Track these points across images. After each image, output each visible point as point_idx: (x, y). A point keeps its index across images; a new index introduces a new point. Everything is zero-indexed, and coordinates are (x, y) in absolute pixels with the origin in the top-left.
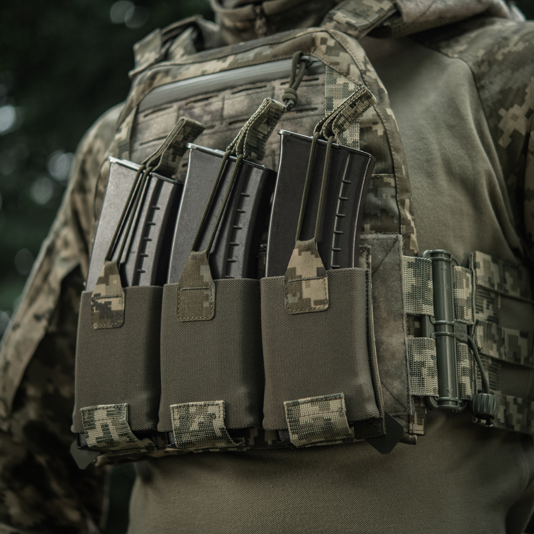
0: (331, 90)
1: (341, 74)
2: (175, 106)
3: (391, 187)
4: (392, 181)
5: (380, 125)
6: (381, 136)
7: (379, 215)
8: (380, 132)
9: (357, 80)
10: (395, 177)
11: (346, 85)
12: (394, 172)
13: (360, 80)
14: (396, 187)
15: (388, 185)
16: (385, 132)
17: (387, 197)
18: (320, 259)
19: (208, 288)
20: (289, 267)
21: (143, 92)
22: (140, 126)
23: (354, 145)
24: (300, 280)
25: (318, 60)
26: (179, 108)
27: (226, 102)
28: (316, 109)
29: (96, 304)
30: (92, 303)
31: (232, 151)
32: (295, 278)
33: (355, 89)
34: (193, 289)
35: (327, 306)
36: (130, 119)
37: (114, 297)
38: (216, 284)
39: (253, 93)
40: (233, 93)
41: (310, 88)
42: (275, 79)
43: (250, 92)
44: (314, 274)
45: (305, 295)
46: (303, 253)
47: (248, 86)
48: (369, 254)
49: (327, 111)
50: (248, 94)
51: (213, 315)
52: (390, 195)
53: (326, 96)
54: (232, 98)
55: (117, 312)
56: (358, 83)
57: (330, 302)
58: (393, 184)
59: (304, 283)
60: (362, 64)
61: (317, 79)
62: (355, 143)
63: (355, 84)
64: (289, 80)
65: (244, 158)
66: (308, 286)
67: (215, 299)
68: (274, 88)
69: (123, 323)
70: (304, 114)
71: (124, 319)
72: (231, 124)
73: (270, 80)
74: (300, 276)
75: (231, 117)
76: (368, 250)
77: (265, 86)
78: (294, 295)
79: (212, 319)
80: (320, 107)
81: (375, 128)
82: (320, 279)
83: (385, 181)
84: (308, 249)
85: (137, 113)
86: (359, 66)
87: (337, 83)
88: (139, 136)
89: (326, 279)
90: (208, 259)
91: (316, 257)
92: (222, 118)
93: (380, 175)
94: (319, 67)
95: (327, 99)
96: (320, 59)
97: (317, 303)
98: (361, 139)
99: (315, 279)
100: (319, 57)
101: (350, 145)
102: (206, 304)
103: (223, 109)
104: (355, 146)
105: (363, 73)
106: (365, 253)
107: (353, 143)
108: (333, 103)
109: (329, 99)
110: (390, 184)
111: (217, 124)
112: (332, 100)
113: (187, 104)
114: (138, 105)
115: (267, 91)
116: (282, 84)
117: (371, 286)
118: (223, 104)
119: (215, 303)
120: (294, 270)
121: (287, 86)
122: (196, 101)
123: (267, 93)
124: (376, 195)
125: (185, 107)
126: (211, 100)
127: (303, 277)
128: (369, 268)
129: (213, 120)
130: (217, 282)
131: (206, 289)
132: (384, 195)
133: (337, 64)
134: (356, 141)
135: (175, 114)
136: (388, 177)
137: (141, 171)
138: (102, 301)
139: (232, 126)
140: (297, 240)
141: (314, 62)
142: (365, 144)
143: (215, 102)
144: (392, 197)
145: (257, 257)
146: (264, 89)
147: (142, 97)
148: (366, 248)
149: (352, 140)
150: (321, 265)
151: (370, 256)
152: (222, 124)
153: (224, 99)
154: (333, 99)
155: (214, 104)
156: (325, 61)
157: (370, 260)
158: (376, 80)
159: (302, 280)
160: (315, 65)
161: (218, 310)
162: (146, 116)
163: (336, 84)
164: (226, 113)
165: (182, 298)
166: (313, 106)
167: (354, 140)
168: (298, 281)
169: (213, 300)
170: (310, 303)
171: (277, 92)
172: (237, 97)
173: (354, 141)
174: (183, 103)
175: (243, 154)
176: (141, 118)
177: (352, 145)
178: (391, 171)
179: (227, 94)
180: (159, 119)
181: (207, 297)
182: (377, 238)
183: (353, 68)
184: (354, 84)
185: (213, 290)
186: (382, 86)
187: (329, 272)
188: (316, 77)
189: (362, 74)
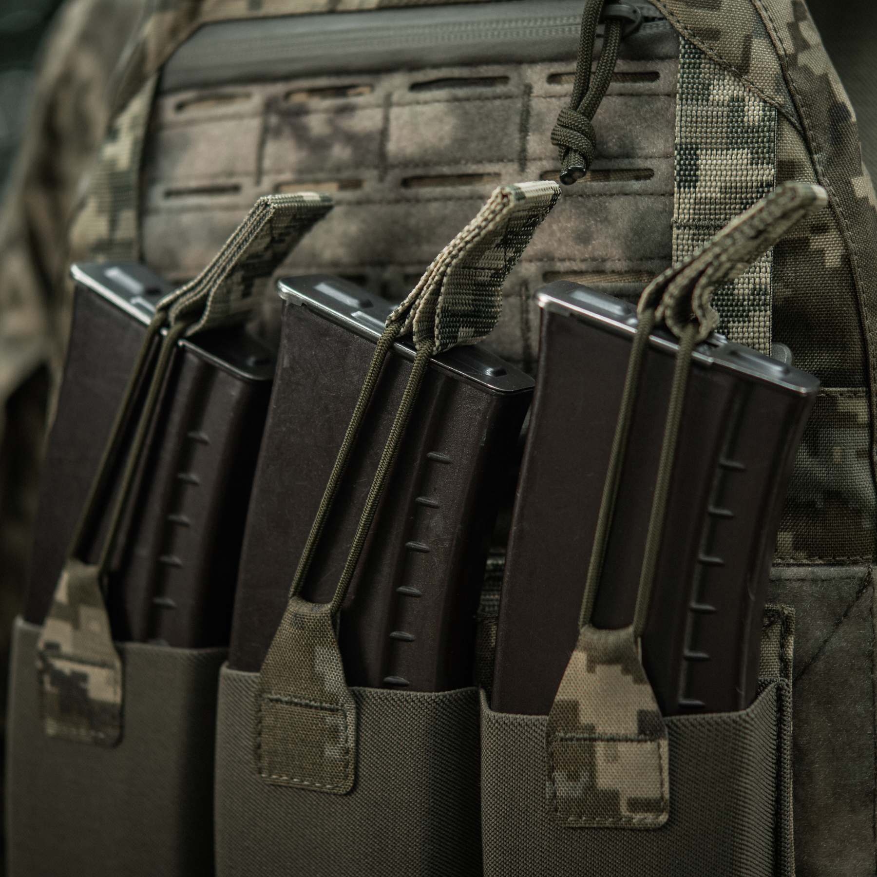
0: (694, 121)
1: (723, 67)
2: (258, 95)
3: (859, 426)
4: (860, 408)
5: (833, 235)
6: (835, 270)
7: (820, 505)
8: (833, 259)
9: (769, 92)
10: (869, 395)
11: (736, 105)
12: (867, 383)
13: (778, 91)
14: (871, 425)
15: (849, 420)
16: (846, 259)
17: (844, 457)
18: (647, 689)
19: (337, 710)
20: (559, 697)
21: (174, 31)
22: (168, 135)
23: (754, 300)
24: (591, 738)
25: (657, 14)
26: (269, 106)
27: (394, 111)
28: (648, 174)
29: (48, 668)
30: (39, 664)
31: (402, 330)
32: (576, 728)
33: (763, 121)
34: (296, 704)
35: (663, 818)
36: (138, 106)
37: (93, 664)
38: (359, 700)
39: (468, 99)
40: (416, 87)
41: (633, 101)
42: (533, 61)
43: (461, 92)
44: (631, 727)
45: (604, 782)
46: (599, 668)
47: (456, 72)
48: (786, 632)
49: (679, 187)
50: (456, 99)
51: (350, 784)
52: (852, 452)
53: (677, 140)
54: (409, 104)
55: (104, 707)
56: (773, 99)
57: (673, 807)
58: (863, 417)
59: (600, 748)
60: (785, 34)
61: (654, 76)
62: (758, 294)
63: (765, 102)
64: (573, 66)
65: (434, 353)
66: (614, 758)
67: (357, 742)
68: (528, 90)
69: (119, 740)
70: (613, 184)
71: (122, 727)
72: (406, 183)
73: (518, 61)
74: (591, 728)
75: (406, 163)
76: (786, 622)
77: (505, 79)
78: (573, 777)
79: (348, 794)
80: (661, 167)
81: (817, 242)
82: (646, 741)
83: (841, 409)
84: (614, 657)
85: (158, 94)
86: (778, 43)
87: (711, 97)
88: (164, 165)
89: (664, 744)
90: (335, 632)
91: (638, 680)
92: (383, 162)
93: (826, 389)
94: (659, 38)
95: (681, 149)
96: (665, 12)
97: (636, 805)
98: (776, 277)
99: (632, 741)
100: (659, 5)
101: (744, 300)
102: (332, 752)
103: (384, 133)
104: (758, 305)
105: (787, 63)
106: (777, 628)
107: (753, 294)
108: (699, 162)
109: (686, 149)
110: (855, 416)
111: (369, 177)
112: (695, 154)
113: (288, 95)
114: (161, 70)
115: (508, 97)
116: (553, 78)
117: (789, 728)
118: (386, 119)
119: (357, 750)
120: (573, 707)
121: (567, 87)
122: (313, 92)
123: (507, 102)
124: (814, 452)
125: (284, 105)
126: (353, 100)
127: (600, 730)
128: (787, 676)
129: (358, 164)
130: (360, 694)
131: (332, 710)
132: (837, 451)
133: (713, 34)
134: (760, 289)
135: (255, 124)
136: (850, 397)
137: (156, 331)
138: (65, 666)
139: (411, 192)
140: (583, 625)
141: (647, 19)
142: (788, 292)
143: (364, 107)
144: (859, 454)
145: (474, 617)
146: (500, 89)
147: (169, 48)
148: (779, 614)
149: (751, 286)
150: (651, 705)
151: (791, 640)
152: (381, 179)
153: (388, 103)
154: (699, 152)
155: (360, 114)
156: (678, 21)
157: (791, 652)
158: (824, 79)
159: (595, 740)
160: (648, 30)
161: (363, 771)
162: (180, 107)
163: (707, 100)
164: (392, 147)
165: (268, 721)
166: (640, 163)
167: (754, 284)
168: (585, 740)
169: (351, 744)
170: (617, 805)
171: (538, 105)
172: (426, 103)
173: (755, 289)
174: (279, 89)
175: (434, 343)
176: (169, 113)
177: (749, 300)
178: (858, 377)
179: (397, 83)
180: (215, 130)
181: (334, 733)
182: (811, 577)
183: (760, 48)
184: (761, 104)
185: (351, 718)
186: (842, 96)
187: (672, 722)
188: (651, 66)
189: (783, 69)
